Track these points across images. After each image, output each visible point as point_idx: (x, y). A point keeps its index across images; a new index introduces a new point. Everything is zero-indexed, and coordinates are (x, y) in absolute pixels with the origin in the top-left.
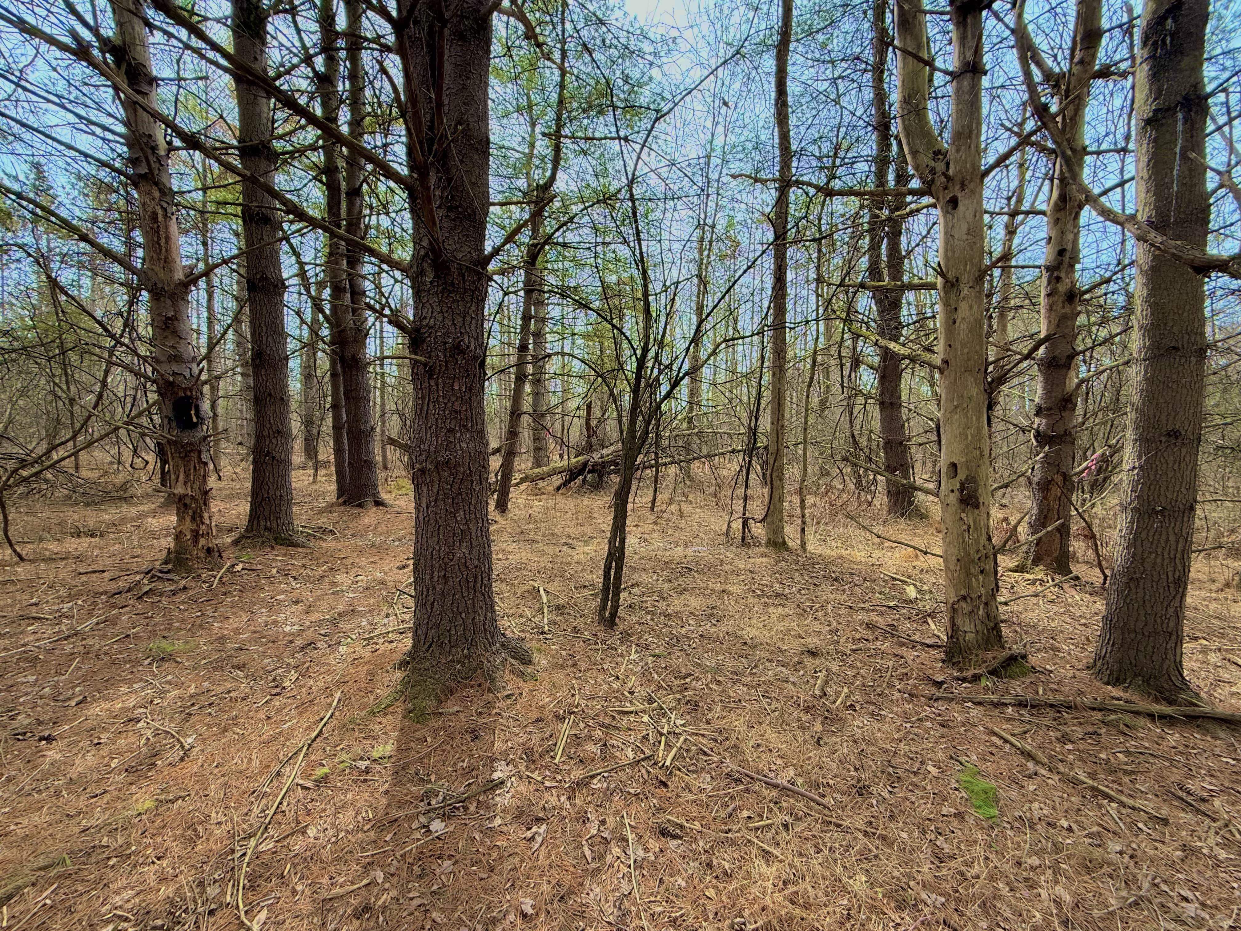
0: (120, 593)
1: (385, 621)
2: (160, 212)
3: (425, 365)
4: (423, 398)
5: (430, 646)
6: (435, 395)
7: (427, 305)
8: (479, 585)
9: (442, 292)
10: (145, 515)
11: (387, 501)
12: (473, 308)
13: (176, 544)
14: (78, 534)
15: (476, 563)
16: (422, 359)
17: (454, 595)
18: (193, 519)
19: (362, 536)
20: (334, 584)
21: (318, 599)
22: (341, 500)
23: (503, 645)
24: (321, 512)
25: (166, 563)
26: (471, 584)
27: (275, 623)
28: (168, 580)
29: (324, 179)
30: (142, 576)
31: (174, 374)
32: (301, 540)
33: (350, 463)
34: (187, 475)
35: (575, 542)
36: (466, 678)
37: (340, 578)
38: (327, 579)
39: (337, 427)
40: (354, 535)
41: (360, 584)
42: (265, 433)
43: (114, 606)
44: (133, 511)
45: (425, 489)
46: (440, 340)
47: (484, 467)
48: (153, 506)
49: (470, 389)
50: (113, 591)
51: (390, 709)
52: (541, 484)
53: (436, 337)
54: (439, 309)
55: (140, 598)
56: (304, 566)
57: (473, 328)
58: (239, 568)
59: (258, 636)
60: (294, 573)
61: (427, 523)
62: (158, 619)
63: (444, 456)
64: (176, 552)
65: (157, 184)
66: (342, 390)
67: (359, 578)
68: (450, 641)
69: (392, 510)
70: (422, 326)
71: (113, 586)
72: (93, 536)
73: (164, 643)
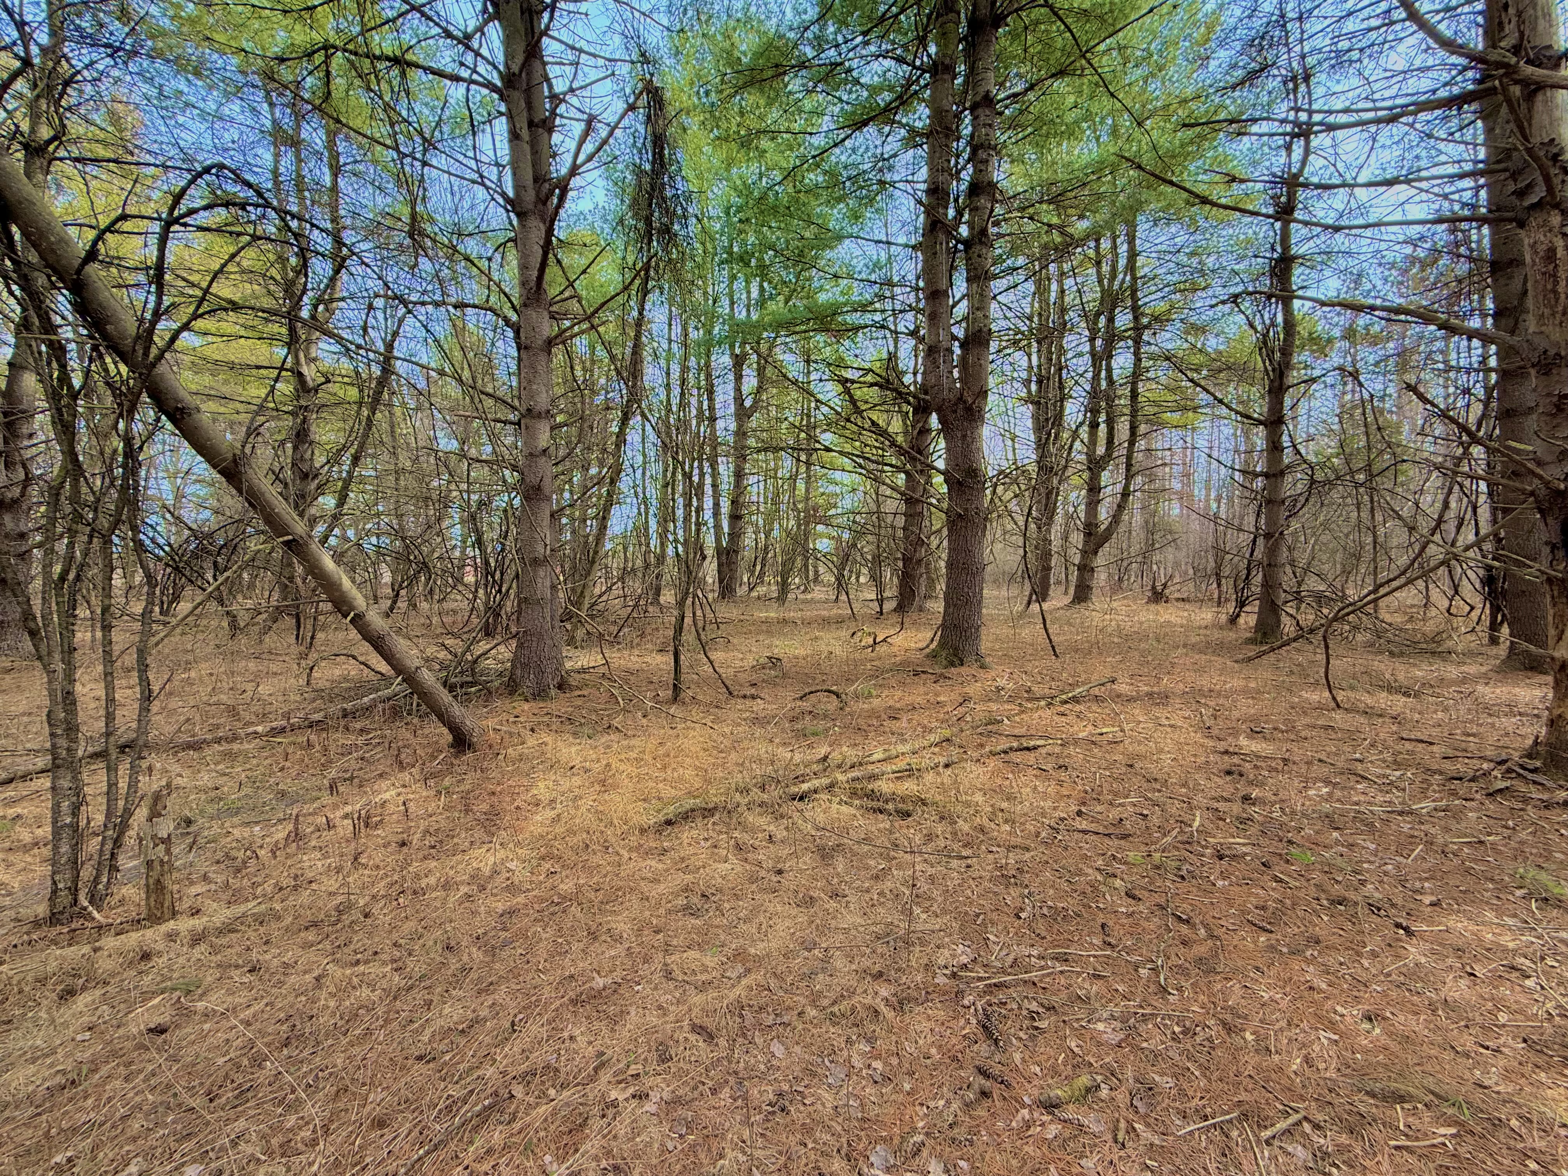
0: (1460, 779)
10: (1474, 679)
13: (1549, 733)
14: (1389, 689)
25: (1530, 756)
28: (1535, 782)
30: (1492, 765)
43: (1454, 793)
44: (1452, 671)
48: (1483, 669)
50: (1451, 775)
55: (1489, 795)
62: (1524, 836)
64: (1549, 744)
65: (1558, 205)
71: (1449, 767)
72: (1406, 694)
73: (1543, 876)
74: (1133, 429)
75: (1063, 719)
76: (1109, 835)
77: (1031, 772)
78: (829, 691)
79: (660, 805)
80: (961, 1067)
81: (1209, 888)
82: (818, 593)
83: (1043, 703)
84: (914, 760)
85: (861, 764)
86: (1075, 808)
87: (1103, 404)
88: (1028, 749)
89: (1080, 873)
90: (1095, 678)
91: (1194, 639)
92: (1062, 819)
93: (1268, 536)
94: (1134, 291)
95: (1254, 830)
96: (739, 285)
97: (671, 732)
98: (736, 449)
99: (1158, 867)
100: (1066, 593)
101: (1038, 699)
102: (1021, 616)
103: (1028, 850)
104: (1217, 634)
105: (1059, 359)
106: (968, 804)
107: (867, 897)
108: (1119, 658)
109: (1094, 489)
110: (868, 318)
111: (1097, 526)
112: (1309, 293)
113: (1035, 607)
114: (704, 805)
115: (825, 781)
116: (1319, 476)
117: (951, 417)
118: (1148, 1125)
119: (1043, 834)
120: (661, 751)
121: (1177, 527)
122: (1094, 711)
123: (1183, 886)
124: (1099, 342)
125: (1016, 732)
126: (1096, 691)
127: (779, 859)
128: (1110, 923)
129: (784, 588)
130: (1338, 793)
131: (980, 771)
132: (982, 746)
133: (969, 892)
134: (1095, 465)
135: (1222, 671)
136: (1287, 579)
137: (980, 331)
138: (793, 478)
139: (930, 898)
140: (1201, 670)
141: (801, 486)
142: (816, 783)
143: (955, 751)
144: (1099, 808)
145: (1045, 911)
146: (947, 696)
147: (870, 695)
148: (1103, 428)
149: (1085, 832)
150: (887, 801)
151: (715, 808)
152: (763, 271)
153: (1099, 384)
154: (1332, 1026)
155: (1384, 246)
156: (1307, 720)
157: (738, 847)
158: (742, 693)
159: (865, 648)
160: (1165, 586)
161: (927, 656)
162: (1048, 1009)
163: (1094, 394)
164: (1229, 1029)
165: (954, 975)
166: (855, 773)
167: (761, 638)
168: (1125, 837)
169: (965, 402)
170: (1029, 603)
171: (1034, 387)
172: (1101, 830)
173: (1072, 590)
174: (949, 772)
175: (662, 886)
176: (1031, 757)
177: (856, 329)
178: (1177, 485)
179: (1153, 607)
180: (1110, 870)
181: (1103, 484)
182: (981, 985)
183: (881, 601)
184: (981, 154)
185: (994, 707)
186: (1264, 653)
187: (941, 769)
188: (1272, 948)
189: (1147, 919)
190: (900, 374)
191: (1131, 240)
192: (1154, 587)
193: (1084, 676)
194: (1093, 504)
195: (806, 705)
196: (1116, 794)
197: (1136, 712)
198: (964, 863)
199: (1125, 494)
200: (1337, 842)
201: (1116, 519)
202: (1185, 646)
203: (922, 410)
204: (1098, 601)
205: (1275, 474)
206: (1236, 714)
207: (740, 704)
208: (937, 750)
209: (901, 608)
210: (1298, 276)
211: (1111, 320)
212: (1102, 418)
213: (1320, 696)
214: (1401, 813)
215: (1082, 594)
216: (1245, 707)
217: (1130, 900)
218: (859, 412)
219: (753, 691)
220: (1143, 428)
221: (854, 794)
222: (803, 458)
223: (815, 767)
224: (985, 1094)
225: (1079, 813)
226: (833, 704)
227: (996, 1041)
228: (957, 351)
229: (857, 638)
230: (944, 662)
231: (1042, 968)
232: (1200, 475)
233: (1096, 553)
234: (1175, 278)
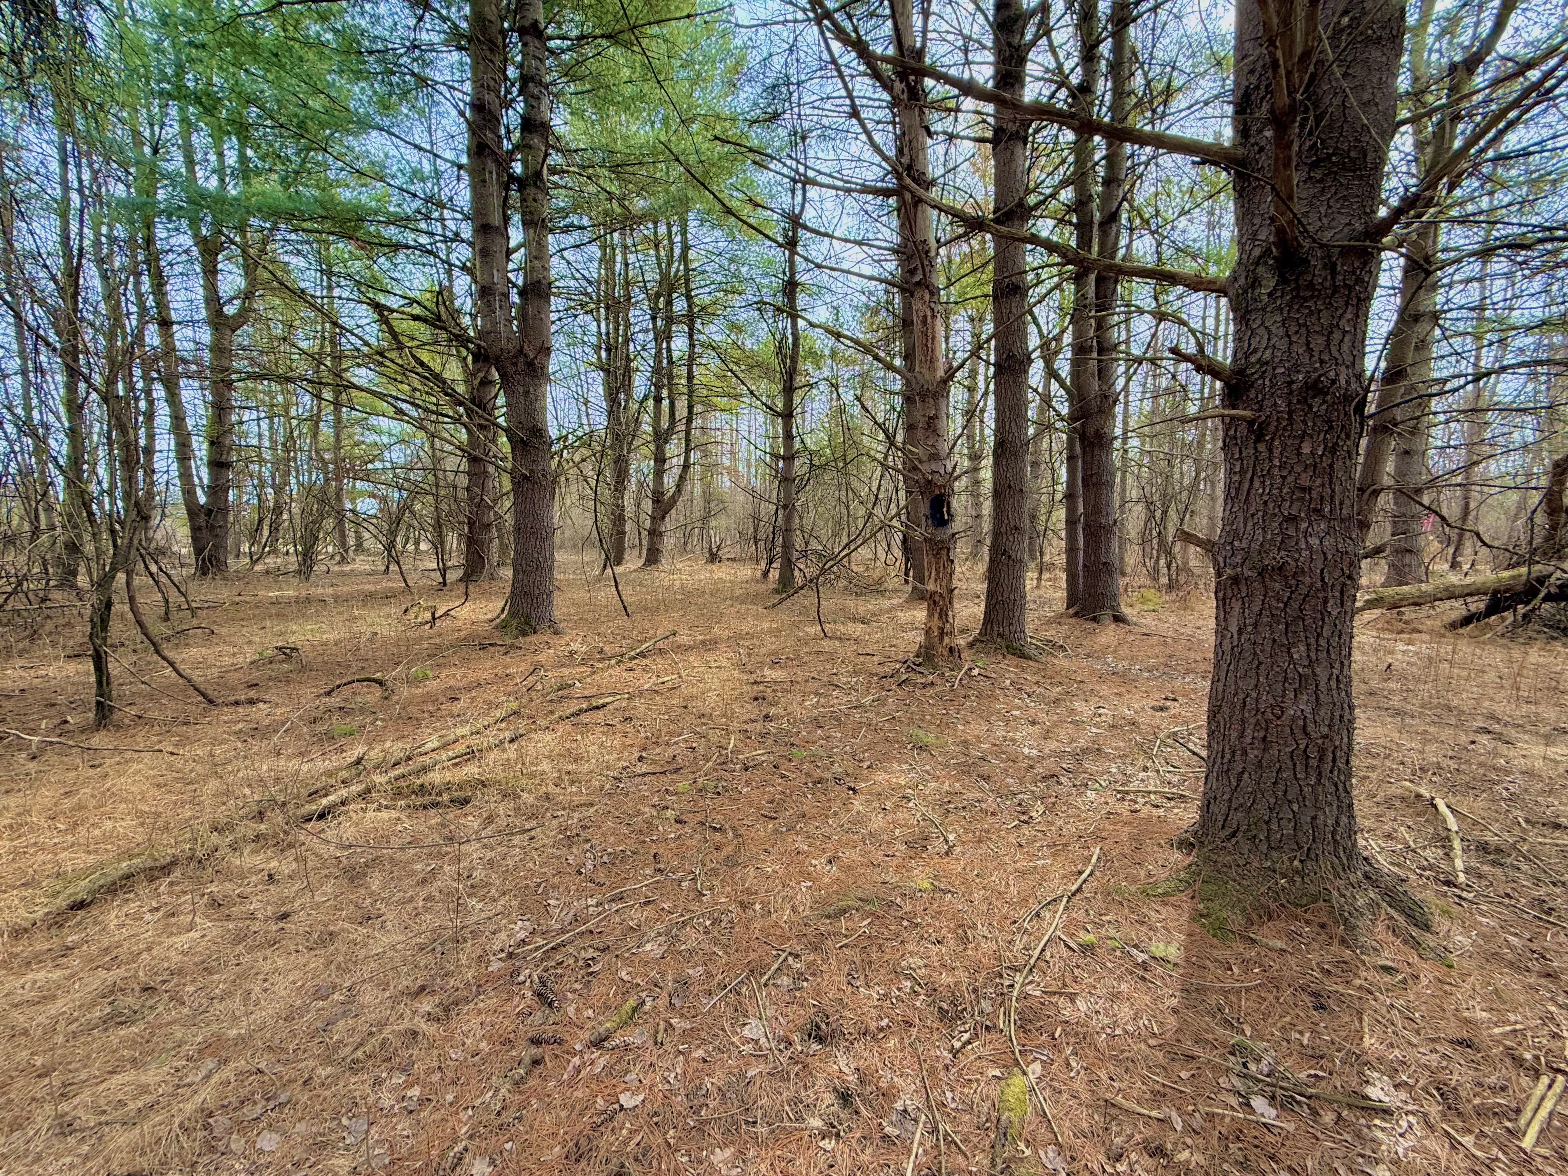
0: (885, 677)
1: (1142, 775)
2: (929, 314)
3: (1251, 423)
4: (1242, 472)
5: (1233, 835)
6: (1266, 466)
7: (1262, 331)
8: (1327, 767)
9: (1290, 305)
10: (896, 608)
11: (1129, 618)
12: (1349, 316)
13: (926, 639)
14: (854, 620)
15: (1325, 730)
16: (1247, 413)
17: (1279, 771)
18: (940, 617)
19: (1098, 658)
20: (1073, 712)
21: (1056, 725)
22: (1071, 611)
23: (1367, 877)
24: (1049, 622)
25: (918, 656)
26: (1314, 763)
27: (1013, 740)
28: (920, 672)
29: (1074, 220)
30: (901, 665)
31: (933, 472)
32: (1033, 652)
33: (1085, 566)
34: (938, 573)
35: (1513, 733)
36: (1297, 905)
37: (1077, 705)
38: (1063, 704)
39: (1071, 522)
40: (1088, 656)
41: (1103, 718)
42: (1003, 530)
43: (882, 688)
44: (886, 604)
45: (1237, 606)
46: (1280, 381)
47: (1350, 577)
48: (901, 601)
49: (1334, 450)
50: (881, 675)
51: (1172, 899)
52: (1409, 613)
53: (1274, 376)
54: (1281, 331)
55: (899, 685)
56: (1037, 683)
57: (1345, 348)
58: (975, 672)
59: (998, 749)
60: (1028, 689)
61: (1237, 654)
62: (913, 708)
63: (1276, 556)
64: (926, 647)
65: (927, 287)
66: (1080, 475)
67: (1101, 711)
68: (1268, 838)
69: (1137, 629)
70: (1249, 365)
71: (881, 670)
72: (863, 623)
73: (921, 733)
74: (690, 407)
75: (631, 674)
76: (664, 773)
77: (599, 729)
78: (369, 680)
79: (58, 885)
80: (513, 1047)
81: (737, 796)
82: (360, 564)
83: (613, 662)
84: (474, 741)
85: (409, 758)
86: (637, 755)
87: (665, 381)
88: (597, 708)
89: (639, 813)
90: (661, 633)
91: (738, 592)
92: (624, 768)
93: (785, 507)
94: (687, 281)
95: (770, 741)
96: (200, 140)
97: (91, 772)
98: (213, 370)
99: (701, 790)
100: (640, 556)
101: (609, 659)
102: (598, 580)
103: (592, 805)
104: (754, 587)
105: (625, 331)
106: (532, 775)
107: (409, 907)
108: (681, 613)
109: (660, 459)
110: (410, 238)
111: (663, 494)
112: (808, 317)
113: (609, 571)
114: (150, 863)
115: (355, 788)
116: (816, 461)
117: (511, 370)
118: (682, 1016)
119: (608, 786)
120: (67, 804)
121: (726, 498)
122: (657, 663)
123: (718, 801)
124: (659, 322)
125: (587, 693)
126: (660, 645)
127: (284, 901)
128: (661, 851)
129: (307, 559)
130: (822, 700)
131: (549, 738)
132: (552, 712)
133: (531, 865)
134: (661, 438)
135: (757, 617)
136: (798, 542)
137: (539, 282)
138: (315, 420)
139: (488, 885)
140: (741, 617)
141: (326, 430)
142: (344, 793)
143: (522, 725)
144: (657, 751)
145: (605, 859)
146: (517, 666)
147: (426, 677)
148: (666, 403)
149: (644, 775)
150: (439, 794)
151: (174, 863)
152: (242, 130)
153: (661, 362)
154: (808, 876)
155: (850, 291)
156: (807, 649)
157: (215, 904)
158: (232, 699)
159: (422, 624)
160: (718, 548)
161: (496, 627)
162: (603, 951)
163: (657, 370)
164: (744, 906)
165: (511, 955)
166: (398, 771)
167: (268, 624)
168: (677, 771)
169: (526, 356)
170: (605, 567)
171: (604, 354)
172: (659, 769)
173: (645, 552)
174: (515, 746)
175: (60, 1003)
176: (599, 715)
177: (397, 247)
178: (727, 462)
179: (710, 566)
180: (664, 803)
181: (668, 455)
182: (539, 954)
183: (443, 571)
184: (533, 88)
185: (566, 671)
186: (783, 600)
187: (507, 745)
188: (776, 831)
189: (691, 837)
190: (455, 314)
191: (684, 233)
192: (710, 549)
193: (651, 632)
194: (659, 473)
195: (335, 701)
196: (672, 734)
197: (692, 659)
198: (526, 837)
199: (686, 466)
200: (821, 738)
201: (679, 488)
202: (732, 598)
203: (481, 357)
204: (665, 562)
205: (789, 458)
206: (763, 650)
207: (228, 714)
208: (503, 725)
209: (467, 578)
210: (801, 300)
211: (669, 303)
212: (665, 393)
213: (813, 630)
214: (856, 708)
215: (653, 557)
216: (770, 644)
217: (679, 826)
218: (400, 347)
219: (252, 694)
220: (698, 409)
221: (398, 794)
222: (327, 394)
223: (344, 774)
224: (536, 1062)
225: (641, 759)
226: (373, 695)
227: (550, 1005)
228: (515, 298)
229: (411, 614)
230: (515, 632)
231: (600, 914)
232: (743, 454)
233: (663, 518)
234: (719, 278)
